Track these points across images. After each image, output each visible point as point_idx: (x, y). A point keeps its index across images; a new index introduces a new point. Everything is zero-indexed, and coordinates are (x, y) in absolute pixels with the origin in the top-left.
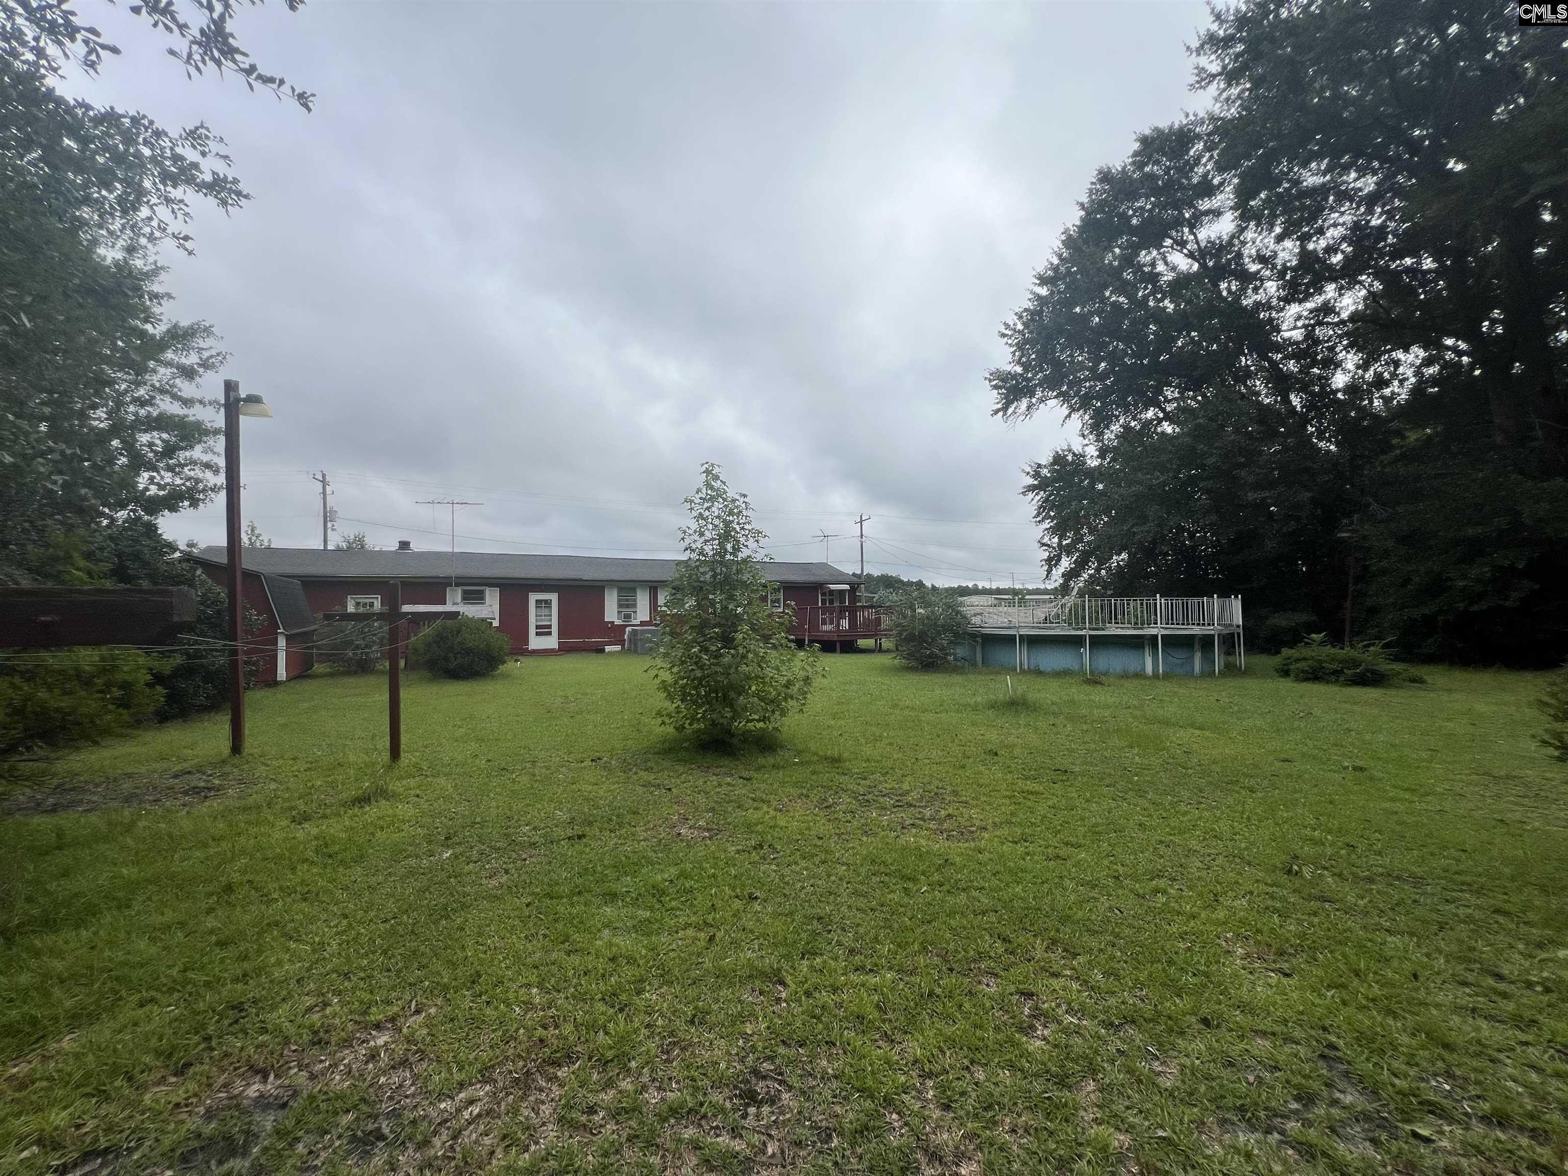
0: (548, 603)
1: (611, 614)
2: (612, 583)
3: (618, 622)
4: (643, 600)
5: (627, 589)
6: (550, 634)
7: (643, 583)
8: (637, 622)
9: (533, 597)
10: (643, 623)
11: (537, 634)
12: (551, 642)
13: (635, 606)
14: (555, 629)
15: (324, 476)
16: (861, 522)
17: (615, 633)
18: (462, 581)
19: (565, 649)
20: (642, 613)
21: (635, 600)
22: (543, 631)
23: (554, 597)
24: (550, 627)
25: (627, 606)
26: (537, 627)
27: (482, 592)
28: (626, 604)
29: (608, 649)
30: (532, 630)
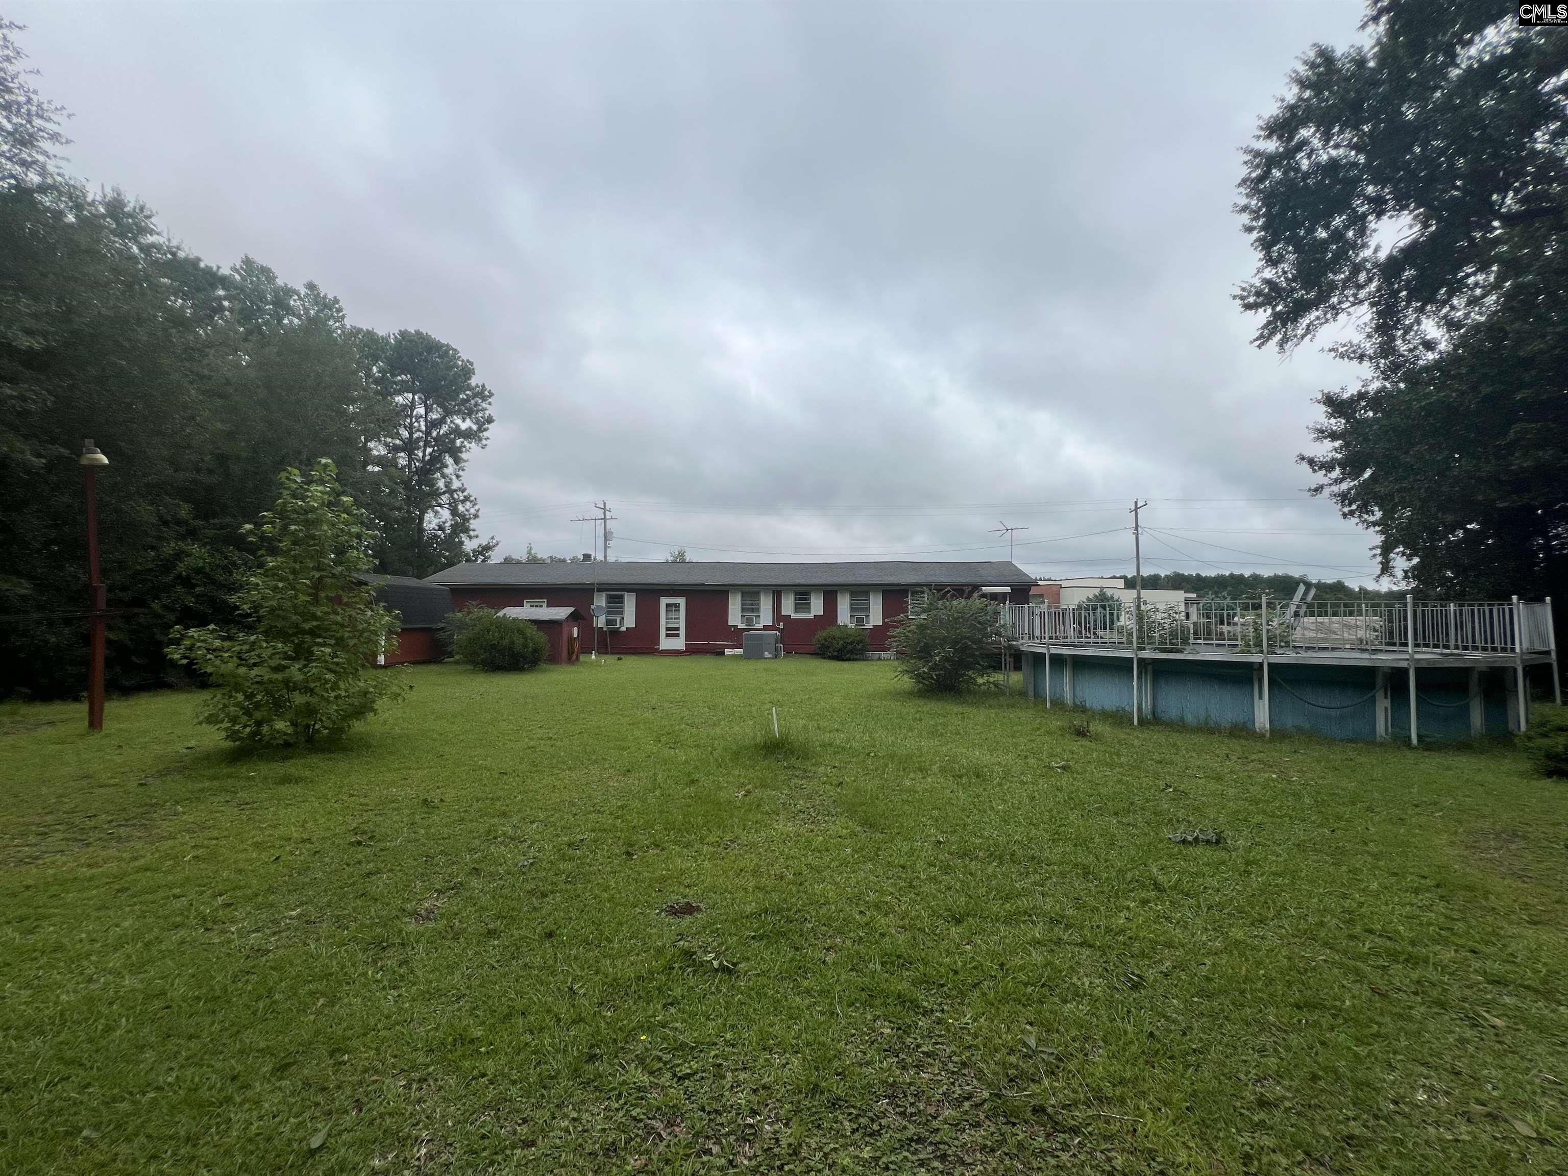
0: (677, 606)
1: (735, 618)
2: (735, 587)
3: (741, 626)
4: (766, 604)
5: (751, 593)
6: (678, 635)
7: (766, 587)
8: (760, 626)
9: (664, 601)
10: (766, 628)
11: (667, 635)
12: (679, 643)
13: (758, 610)
14: (682, 632)
15: (605, 504)
16: (1137, 508)
17: (736, 636)
18: (604, 587)
19: (691, 651)
20: (766, 617)
21: (759, 605)
22: (672, 632)
23: (681, 601)
24: (678, 629)
25: (753, 610)
26: (667, 629)
27: (622, 597)
28: (751, 608)
29: (727, 652)
30: (663, 632)
